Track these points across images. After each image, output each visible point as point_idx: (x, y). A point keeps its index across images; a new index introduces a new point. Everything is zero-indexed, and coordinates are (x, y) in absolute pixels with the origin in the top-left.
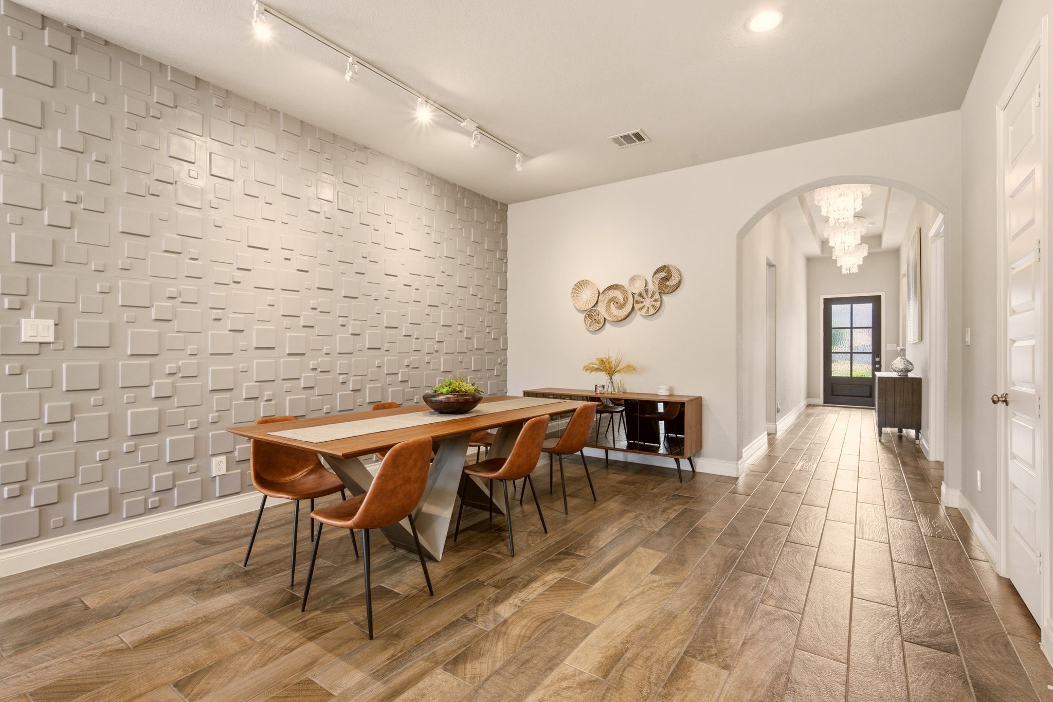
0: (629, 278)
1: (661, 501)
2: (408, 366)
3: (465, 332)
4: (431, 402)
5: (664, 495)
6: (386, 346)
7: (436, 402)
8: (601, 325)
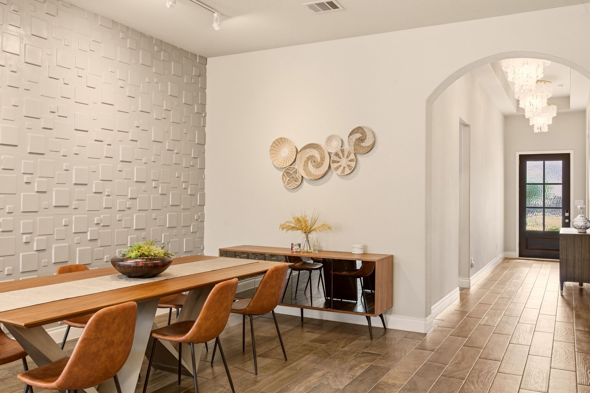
0: (326, 138)
1: (350, 358)
2: (98, 224)
3: (160, 188)
4: (119, 266)
5: (354, 353)
6: (74, 204)
7: (124, 266)
8: (298, 183)
